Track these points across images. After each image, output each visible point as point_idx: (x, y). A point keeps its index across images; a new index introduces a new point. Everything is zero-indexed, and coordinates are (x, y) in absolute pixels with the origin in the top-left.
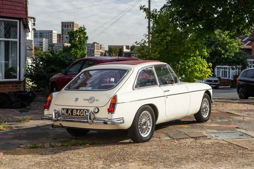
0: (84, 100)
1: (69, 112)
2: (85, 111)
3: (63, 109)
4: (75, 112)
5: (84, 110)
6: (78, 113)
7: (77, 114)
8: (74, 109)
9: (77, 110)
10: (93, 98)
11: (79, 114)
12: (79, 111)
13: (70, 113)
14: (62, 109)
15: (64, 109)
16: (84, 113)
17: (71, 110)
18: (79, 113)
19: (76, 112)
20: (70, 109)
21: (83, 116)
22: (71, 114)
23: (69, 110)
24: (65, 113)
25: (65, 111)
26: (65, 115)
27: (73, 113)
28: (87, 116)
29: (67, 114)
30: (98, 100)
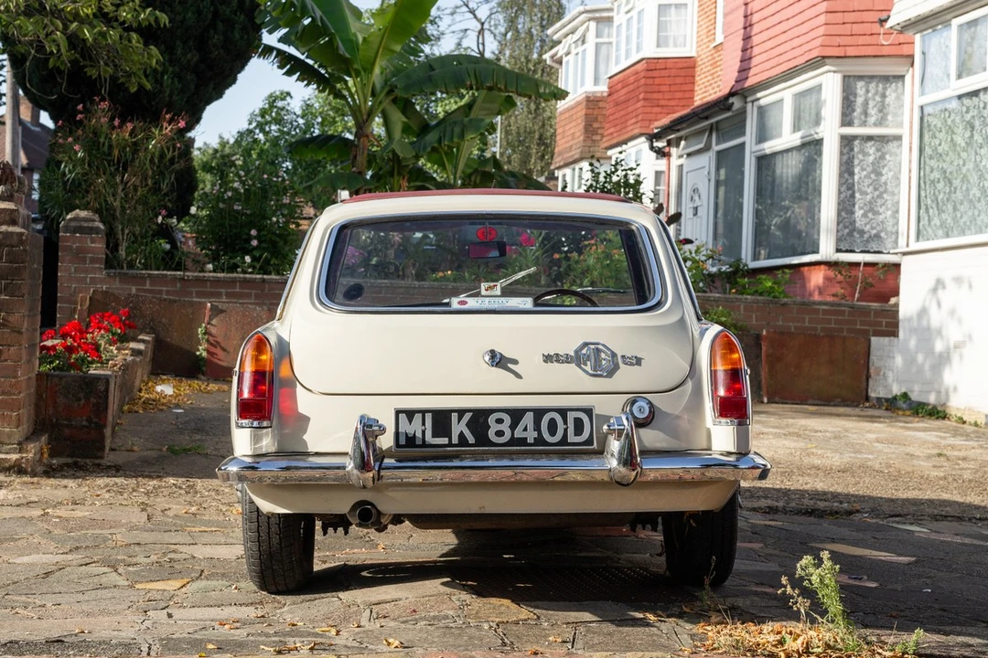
0: (548, 358)
1: (459, 427)
2: (571, 416)
3: (403, 417)
4: (505, 427)
5: (563, 412)
6: (525, 429)
7: (519, 433)
8: (489, 412)
9: (516, 415)
10: (600, 347)
11: (531, 435)
12: (528, 418)
13: (461, 435)
14: (398, 412)
15: (410, 414)
16: (566, 430)
17: (468, 416)
18: (531, 426)
19: (513, 427)
20: (461, 412)
21: (564, 441)
22: (471, 440)
23: (455, 416)
24: (424, 432)
25: (424, 424)
26: (424, 444)
27: (491, 434)
28: (589, 442)
29: (445, 441)
30: (639, 361)
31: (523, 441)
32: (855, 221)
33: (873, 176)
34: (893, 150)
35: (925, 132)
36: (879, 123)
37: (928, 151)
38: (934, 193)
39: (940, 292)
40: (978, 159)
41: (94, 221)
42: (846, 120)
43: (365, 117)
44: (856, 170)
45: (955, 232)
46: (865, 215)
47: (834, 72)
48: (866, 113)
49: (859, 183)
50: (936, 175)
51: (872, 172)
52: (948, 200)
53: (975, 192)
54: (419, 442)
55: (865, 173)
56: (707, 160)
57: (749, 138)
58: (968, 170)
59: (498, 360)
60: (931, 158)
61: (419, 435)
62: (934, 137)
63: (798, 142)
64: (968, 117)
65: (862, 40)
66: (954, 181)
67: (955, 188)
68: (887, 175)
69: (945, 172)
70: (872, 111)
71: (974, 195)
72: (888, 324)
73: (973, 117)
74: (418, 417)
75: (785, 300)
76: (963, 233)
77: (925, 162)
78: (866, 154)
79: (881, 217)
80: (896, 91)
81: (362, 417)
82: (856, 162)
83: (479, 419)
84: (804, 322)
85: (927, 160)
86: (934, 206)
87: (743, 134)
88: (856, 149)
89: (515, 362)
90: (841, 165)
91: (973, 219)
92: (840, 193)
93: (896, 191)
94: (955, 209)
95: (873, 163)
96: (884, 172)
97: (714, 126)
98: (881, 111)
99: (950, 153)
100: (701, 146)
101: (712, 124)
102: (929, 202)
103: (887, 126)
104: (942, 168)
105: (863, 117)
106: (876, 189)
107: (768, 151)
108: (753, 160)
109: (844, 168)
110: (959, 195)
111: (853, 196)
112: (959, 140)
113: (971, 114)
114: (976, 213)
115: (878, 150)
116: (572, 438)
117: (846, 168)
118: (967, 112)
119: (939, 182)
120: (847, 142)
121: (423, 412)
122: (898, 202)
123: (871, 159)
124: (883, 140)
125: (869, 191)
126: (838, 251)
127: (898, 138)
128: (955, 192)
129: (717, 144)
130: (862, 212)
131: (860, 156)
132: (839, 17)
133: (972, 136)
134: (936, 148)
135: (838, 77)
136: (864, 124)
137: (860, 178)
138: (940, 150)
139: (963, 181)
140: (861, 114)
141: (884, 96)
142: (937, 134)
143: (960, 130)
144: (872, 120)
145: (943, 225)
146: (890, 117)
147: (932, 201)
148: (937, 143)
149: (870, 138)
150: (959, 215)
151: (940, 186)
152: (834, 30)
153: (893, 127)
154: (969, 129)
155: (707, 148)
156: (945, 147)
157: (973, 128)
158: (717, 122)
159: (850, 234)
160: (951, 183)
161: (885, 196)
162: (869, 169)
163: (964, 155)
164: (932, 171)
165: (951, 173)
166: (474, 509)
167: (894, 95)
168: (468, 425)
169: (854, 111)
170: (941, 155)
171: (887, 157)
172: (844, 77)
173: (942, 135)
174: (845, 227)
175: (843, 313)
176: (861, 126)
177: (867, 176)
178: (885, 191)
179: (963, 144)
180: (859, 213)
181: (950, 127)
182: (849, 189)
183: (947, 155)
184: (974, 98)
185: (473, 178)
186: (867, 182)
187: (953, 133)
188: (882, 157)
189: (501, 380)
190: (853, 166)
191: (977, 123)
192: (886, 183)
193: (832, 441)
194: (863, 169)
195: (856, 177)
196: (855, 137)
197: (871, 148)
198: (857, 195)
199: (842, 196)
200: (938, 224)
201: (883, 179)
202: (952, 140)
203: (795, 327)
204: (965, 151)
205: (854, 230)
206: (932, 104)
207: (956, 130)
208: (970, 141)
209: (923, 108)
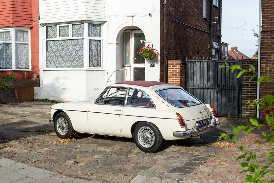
1: (201, 123)
20: (201, 121)
29: (201, 125)
32: (19, 62)
35: (48, 46)
36: (23, 41)
38: (52, 59)
39: (58, 80)
40: (66, 53)
42: (16, 40)
44: (19, 51)
45: (60, 67)
46: (21, 60)
47: (14, 29)
52: (57, 60)
58: (63, 55)
62: (51, 47)
65: (21, 23)
66: (58, 57)
69: (55, 55)
71: (65, 60)
73: (64, 45)
74: (198, 122)
75: (17, 80)
76: (62, 67)
80: (26, 34)
82: (19, 49)
85: (49, 52)
86: (52, 61)
88: (19, 46)
91: (65, 65)
94: (59, 62)
98: (23, 38)
102: (50, 60)
106: (23, 55)
110: (60, 60)
111: (18, 56)
115: (23, 46)
117: (17, 50)
119: (53, 56)
120: (16, 44)
123: (21, 48)
124: (24, 44)
125: (21, 55)
126: (16, 68)
127: (28, 44)
131: (19, 48)
132: (15, 17)
134: (52, 50)
135: (15, 30)
139: (61, 57)
141: (23, 35)
145: (55, 65)
146: (25, 40)
149: (21, 44)
150: (60, 64)
152: (14, 20)
153: (26, 42)
156: (54, 50)
164: (51, 54)
165: (57, 55)
167: (26, 35)
169: (18, 38)
171: (25, 48)
172: (16, 30)
173: (54, 47)
174: (17, 63)
176: (19, 41)
177: (21, 52)
180: (19, 60)
181: (56, 46)
182: (17, 55)
183: (56, 51)
192: (25, 54)
194: (20, 51)
195: (19, 52)
196: (18, 44)
197: (21, 46)
198: (19, 56)
202: (57, 48)
203: (19, 86)
204: (61, 51)
205: (19, 64)
206: (50, 41)
207: (58, 46)
208: (63, 49)
209: (47, 41)
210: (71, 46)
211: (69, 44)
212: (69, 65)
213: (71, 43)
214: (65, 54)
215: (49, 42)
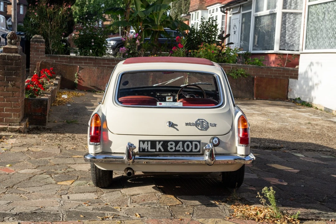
0: (187, 124)
1: (159, 146)
2: (194, 143)
3: (141, 142)
4: (173, 146)
5: (191, 142)
6: (179, 147)
7: (177, 148)
8: (168, 141)
9: (177, 142)
10: (203, 120)
11: (181, 149)
12: (180, 144)
13: (160, 149)
14: (140, 141)
15: (144, 142)
16: (192, 148)
17: (161, 143)
18: (181, 146)
19: (176, 146)
20: (160, 141)
21: (191, 151)
22: (163, 150)
23: (157, 143)
24: (148, 148)
25: (148, 145)
26: (148, 151)
27: (169, 148)
28: (199, 151)
29: (154, 150)
30: (215, 125)
31: (179, 151)
32: (286, 40)
33: (292, 26)
34: (299, 17)
35: (310, 14)
36: (295, 9)
37: (310, 20)
38: (311, 35)
39: (312, 67)
40: (326, 25)
41: (41, 38)
42: (284, 7)
43: (129, 3)
44: (287, 24)
45: (318, 48)
46: (289, 38)
48: (291, 5)
49: (287, 28)
50: (312, 28)
51: (292, 24)
52: (316, 37)
53: (324, 35)
54: (146, 150)
55: (289, 25)
56: (239, 16)
57: (253, 10)
58: (323, 28)
59: (172, 125)
60: (311, 23)
61: (146, 148)
62: (312, 16)
63: (268, 13)
64: (323, 10)
66: (318, 31)
67: (318, 33)
68: (297, 25)
69: (315, 28)
70: (293, 4)
71: (324, 36)
72: (295, 75)
73: (325, 11)
74: (146, 142)
75: (263, 66)
76: (320, 48)
77: (309, 24)
78: (290, 18)
79: (294, 39)
81: (129, 143)
82: (287, 21)
83: (165, 143)
84: (268, 74)
85: (310, 23)
86: (311, 38)
87: (251, 8)
88: (287, 17)
89: (177, 125)
90: (282, 22)
91: (323, 44)
92: (281, 31)
93: (299, 31)
94: (318, 40)
95: (292, 22)
96: (296, 24)
97: (242, 5)
98: (296, 4)
99: (317, 22)
100: (237, 11)
101: (241, 5)
102: (310, 37)
103: (297, 9)
104: (314, 26)
105: (290, 6)
106: (293, 30)
107: (259, 15)
108: (254, 18)
109: (283, 23)
110: (319, 36)
111: (285, 32)
112: (321, 18)
113: (324, 9)
114: (325, 42)
115: (294, 17)
116: (194, 150)
117: (284, 23)
118: (323, 9)
119: (313, 31)
120: (284, 14)
121: (148, 141)
122: (300, 35)
123: (292, 20)
124: (296, 14)
125: (291, 30)
126: (280, 50)
127: (301, 13)
128: (318, 35)
129: (242, 11)
130: (288, 37)
131: (288, 19)
133: (324, 17)
134: (313, 20)
136: (290, 9)
137: (288, 26)
138: (314, 20)
139: (321, 31)
140: (289, 5)
142: (313, 15)
143: (321, 14)
144: (293, 7)
145: (314, 45)
146: (298, 7)
147: (311, 37)
148: (313, 18)
149: (292, 13)
150: (319, 42)
151: (313, 32)
153: (299, 10)
154: (324, 14)
155: (239, 12)
156: (315, 20)
157: (325, 14)
158: (243, 4)
159: (284, 44)
160: (317, 31)
161: (296, 32)
162: (291, 23)
163: (322, 23)
164: (311, 27)
165: (317, 28)
166: (163, 171)
168: (162, 145)
169: (287, 4)
170: (314, 22)
171: (297, 19)
173: (315, 16)
174: (283, 42)
175: (280, 71)
176: (289, 9)
177: (290, 26)
178: (296, 31)
179: (321, 19)
180: (287, 38)
181: (317, 13)
182: (284, 29)
183: (316, 22)
184: (326, 4)
185: (163, 23)
186: (290, 27)
187: (318, 15)
188: (295, 20)
189: (172, 131)
190: (286, 22)
191: (326, 13)
192: (296, 28)
193: (275, 117)
194: (289, 23)
195: (287, 26)
196: (287, 13)
197: (292, 17)
198: (287, 32)
199: (282, 32)
200: (312, 44)
201: (295, 27)
202: (318, 17)
203: (265, 75)
204: (322, 21)
205: (285, 43)
206: (312, 5)
207: (319, 14)
208: (324, 18)
209: (309, 6)
210: (333, 12)
211: (331, 10)
212: (327, 44)
213: (333, 7)
214: (325, 27)
215: (311, 7)
